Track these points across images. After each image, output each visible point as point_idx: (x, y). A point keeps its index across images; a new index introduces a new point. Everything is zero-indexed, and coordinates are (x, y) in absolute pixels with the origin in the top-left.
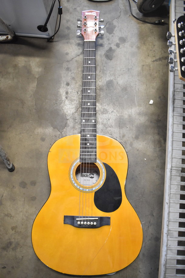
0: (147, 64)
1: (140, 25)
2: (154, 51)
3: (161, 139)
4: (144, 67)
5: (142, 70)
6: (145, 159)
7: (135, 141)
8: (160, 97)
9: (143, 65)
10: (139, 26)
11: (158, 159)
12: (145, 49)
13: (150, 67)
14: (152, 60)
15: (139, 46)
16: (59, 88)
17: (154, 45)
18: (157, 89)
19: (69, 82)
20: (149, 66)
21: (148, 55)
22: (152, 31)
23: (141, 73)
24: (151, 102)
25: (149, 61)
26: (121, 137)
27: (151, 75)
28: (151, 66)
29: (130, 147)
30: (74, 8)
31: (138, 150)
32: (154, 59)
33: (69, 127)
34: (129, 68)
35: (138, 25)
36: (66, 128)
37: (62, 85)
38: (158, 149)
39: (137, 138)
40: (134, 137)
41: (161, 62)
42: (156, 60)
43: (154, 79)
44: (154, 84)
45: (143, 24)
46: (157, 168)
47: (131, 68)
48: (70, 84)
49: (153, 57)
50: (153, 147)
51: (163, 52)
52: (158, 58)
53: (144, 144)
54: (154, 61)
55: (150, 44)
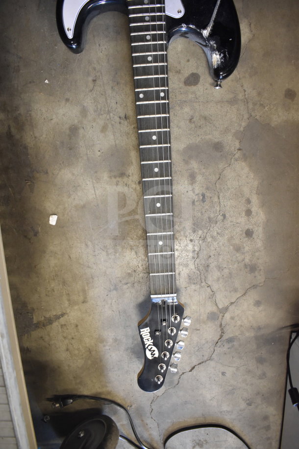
0: (76, 307)
1: (104, 390)
2: (65, 338)
3: (18, 137)
4: (81, 298)
5: (84, 291)
6: (46, 81)
7: (76, 121)
8: (36, 234)
9: (84, 302)
10: (107, 386)
11: (18, 86)
12: (87, 340)
13: (69, 300)
14: (66, 316)
15: (101, 345)
16: (267, 221)
17: (67, 350)
18: (44, 252)
19: (247, 239)
20: (72, 303)
21: (77, 326)
22: (78, 381)
23: (88, 284)
24: (53, 220)
25: (73, 315)
26: (110, 126)
27: (64, 283)
28: (66, 303)
29: (85, 104)
30: (253, 406)
31: (67, 100)
32: (62, 320)
33: (233, 131)
34: (115, 292)
35: (109, 389)
36: (242, 129)
37: (260, 229)
38: (22, 110)
39: (74, 130)
40: (81, 131)
41: (48, 316)
42: (58, 317)
43: (57, 275)
44: (53, 262)
45: (100, 393)
46: (18, 66)
47: (110, 291)
48: (244, 235)
49: (65, 325)
50: (33, 114)
51: (47, 338)
52: (55, 324)
53: (54, 117)
54: (63, 315)
55: (76, 352)
